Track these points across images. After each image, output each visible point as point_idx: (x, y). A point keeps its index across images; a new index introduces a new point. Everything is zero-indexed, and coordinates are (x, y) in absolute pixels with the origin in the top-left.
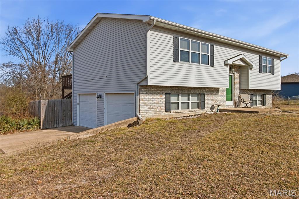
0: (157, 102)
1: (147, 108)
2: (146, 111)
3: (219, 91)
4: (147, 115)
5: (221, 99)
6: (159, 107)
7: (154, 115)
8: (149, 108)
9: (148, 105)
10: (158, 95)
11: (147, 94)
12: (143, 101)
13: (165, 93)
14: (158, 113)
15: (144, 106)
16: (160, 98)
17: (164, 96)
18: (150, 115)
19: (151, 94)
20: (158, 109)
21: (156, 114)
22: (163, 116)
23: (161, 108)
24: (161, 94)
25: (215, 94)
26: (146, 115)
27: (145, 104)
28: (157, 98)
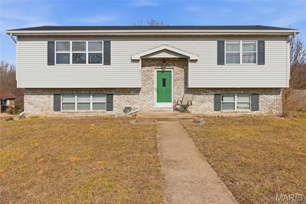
0: (44, 101)
1: (33, 107)
2: (31, 110)
3: (141, 91)
4: (33, 113)
5: (144, 100)
6: (47, 107)
7: (41, 113)
8: (35, 107)
9: (33, 104)
10: (45, 96)
11: (32, 94)
12: (28, 101)
13: (53, 94)
14: (45, 111)
15: (29, 105)
16: (48, 98)
17: (52, 96)
18: (36, 113)
19: (36, 94)
20: (45, 108)
21: (43, 113)
22: (51, 115)
23: (48, 107)
24: (48, 95)
25: (133, 95)
26: (31, 113)
27: (30, 103)
28: (44, 99)
